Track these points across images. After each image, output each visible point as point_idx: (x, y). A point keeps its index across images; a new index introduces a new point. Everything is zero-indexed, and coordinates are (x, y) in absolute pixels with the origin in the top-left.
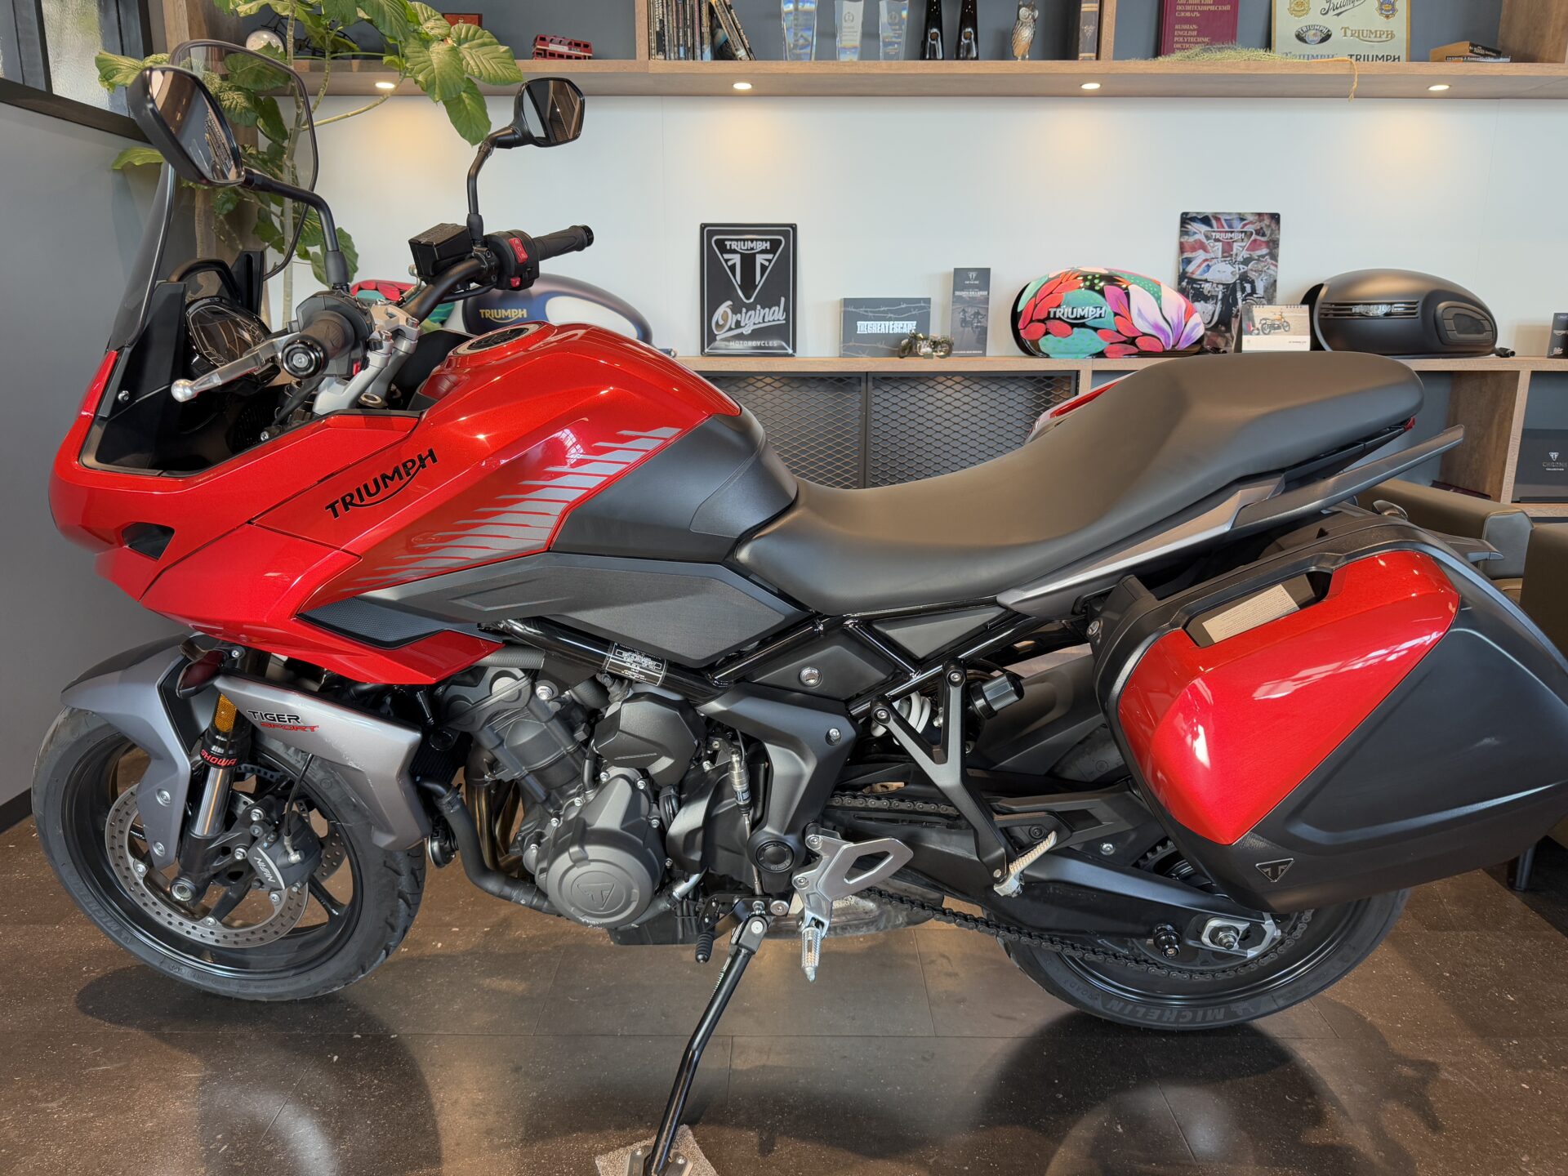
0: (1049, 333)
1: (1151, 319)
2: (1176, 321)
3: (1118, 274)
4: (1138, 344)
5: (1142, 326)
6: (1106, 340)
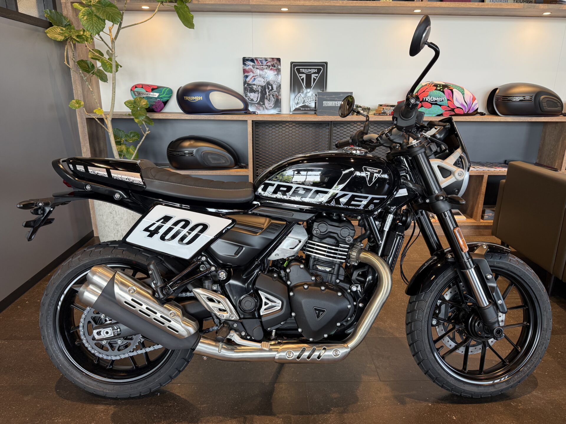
0: (423, 107)
1: (460, 102)
2: (469, 103)
3: (449, 84)
4: (455, 111)
5: (457, 104)
6: (443, 109)
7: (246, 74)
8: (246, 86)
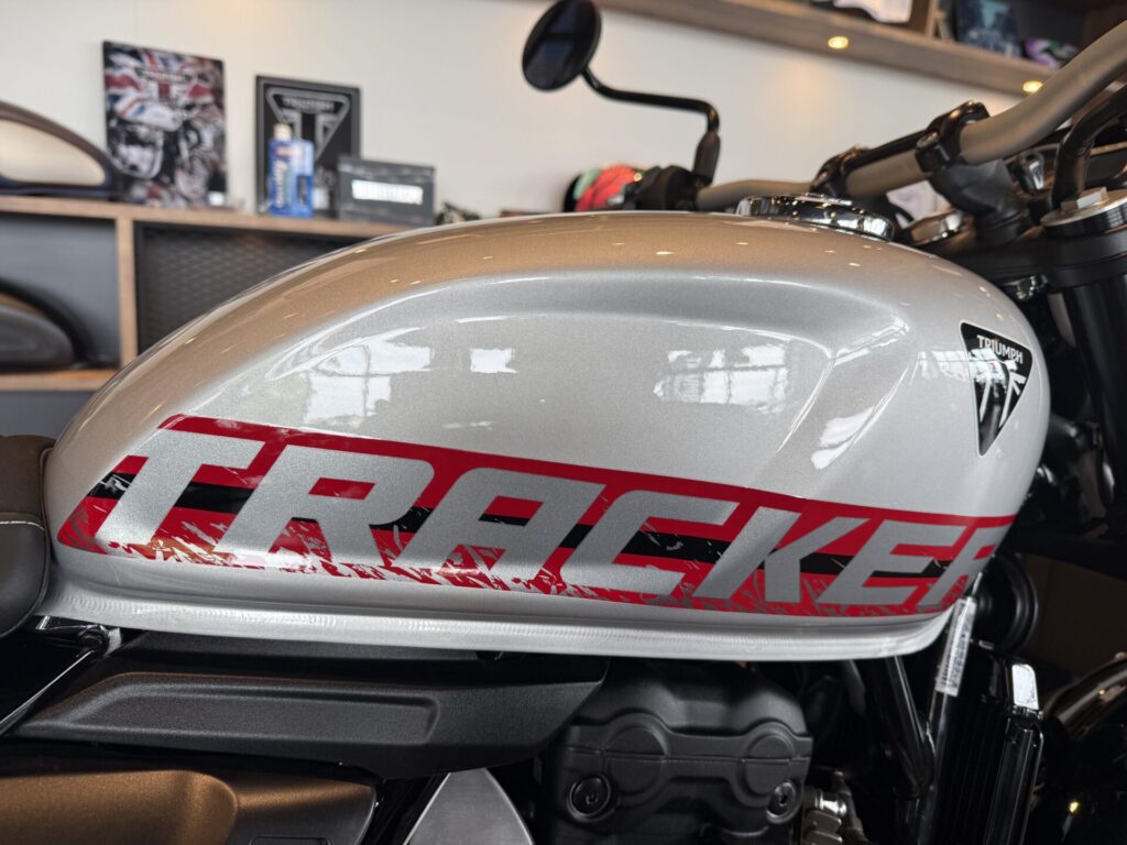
7: (114, 91)
8: (114, 123)
